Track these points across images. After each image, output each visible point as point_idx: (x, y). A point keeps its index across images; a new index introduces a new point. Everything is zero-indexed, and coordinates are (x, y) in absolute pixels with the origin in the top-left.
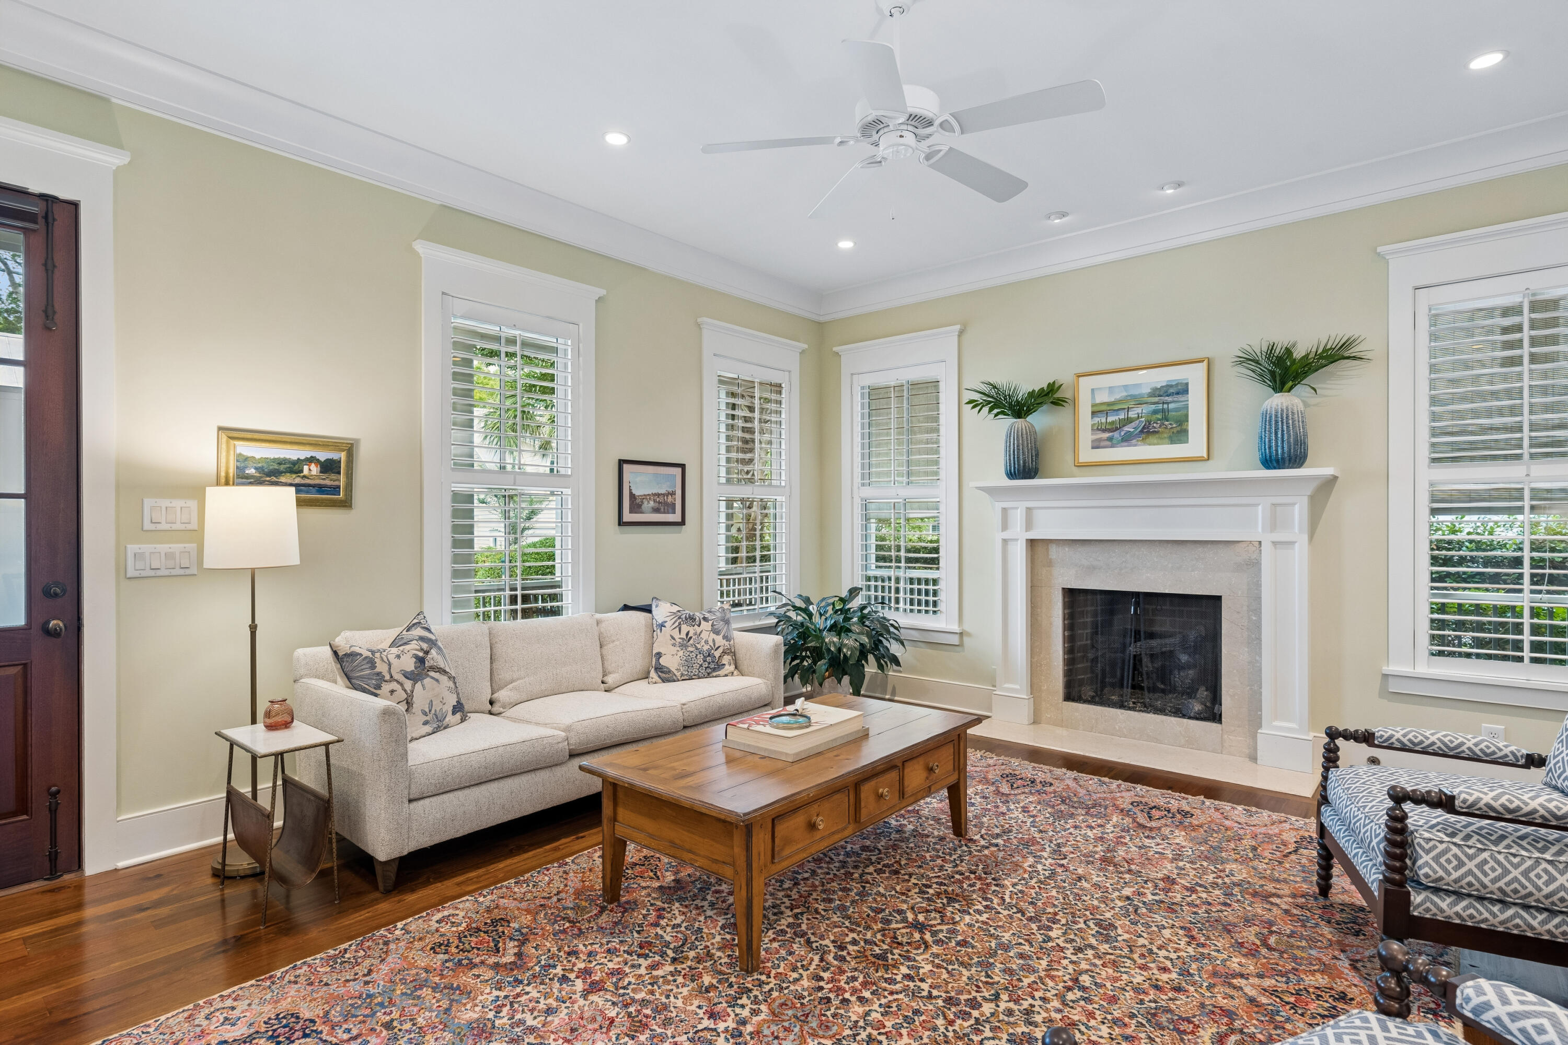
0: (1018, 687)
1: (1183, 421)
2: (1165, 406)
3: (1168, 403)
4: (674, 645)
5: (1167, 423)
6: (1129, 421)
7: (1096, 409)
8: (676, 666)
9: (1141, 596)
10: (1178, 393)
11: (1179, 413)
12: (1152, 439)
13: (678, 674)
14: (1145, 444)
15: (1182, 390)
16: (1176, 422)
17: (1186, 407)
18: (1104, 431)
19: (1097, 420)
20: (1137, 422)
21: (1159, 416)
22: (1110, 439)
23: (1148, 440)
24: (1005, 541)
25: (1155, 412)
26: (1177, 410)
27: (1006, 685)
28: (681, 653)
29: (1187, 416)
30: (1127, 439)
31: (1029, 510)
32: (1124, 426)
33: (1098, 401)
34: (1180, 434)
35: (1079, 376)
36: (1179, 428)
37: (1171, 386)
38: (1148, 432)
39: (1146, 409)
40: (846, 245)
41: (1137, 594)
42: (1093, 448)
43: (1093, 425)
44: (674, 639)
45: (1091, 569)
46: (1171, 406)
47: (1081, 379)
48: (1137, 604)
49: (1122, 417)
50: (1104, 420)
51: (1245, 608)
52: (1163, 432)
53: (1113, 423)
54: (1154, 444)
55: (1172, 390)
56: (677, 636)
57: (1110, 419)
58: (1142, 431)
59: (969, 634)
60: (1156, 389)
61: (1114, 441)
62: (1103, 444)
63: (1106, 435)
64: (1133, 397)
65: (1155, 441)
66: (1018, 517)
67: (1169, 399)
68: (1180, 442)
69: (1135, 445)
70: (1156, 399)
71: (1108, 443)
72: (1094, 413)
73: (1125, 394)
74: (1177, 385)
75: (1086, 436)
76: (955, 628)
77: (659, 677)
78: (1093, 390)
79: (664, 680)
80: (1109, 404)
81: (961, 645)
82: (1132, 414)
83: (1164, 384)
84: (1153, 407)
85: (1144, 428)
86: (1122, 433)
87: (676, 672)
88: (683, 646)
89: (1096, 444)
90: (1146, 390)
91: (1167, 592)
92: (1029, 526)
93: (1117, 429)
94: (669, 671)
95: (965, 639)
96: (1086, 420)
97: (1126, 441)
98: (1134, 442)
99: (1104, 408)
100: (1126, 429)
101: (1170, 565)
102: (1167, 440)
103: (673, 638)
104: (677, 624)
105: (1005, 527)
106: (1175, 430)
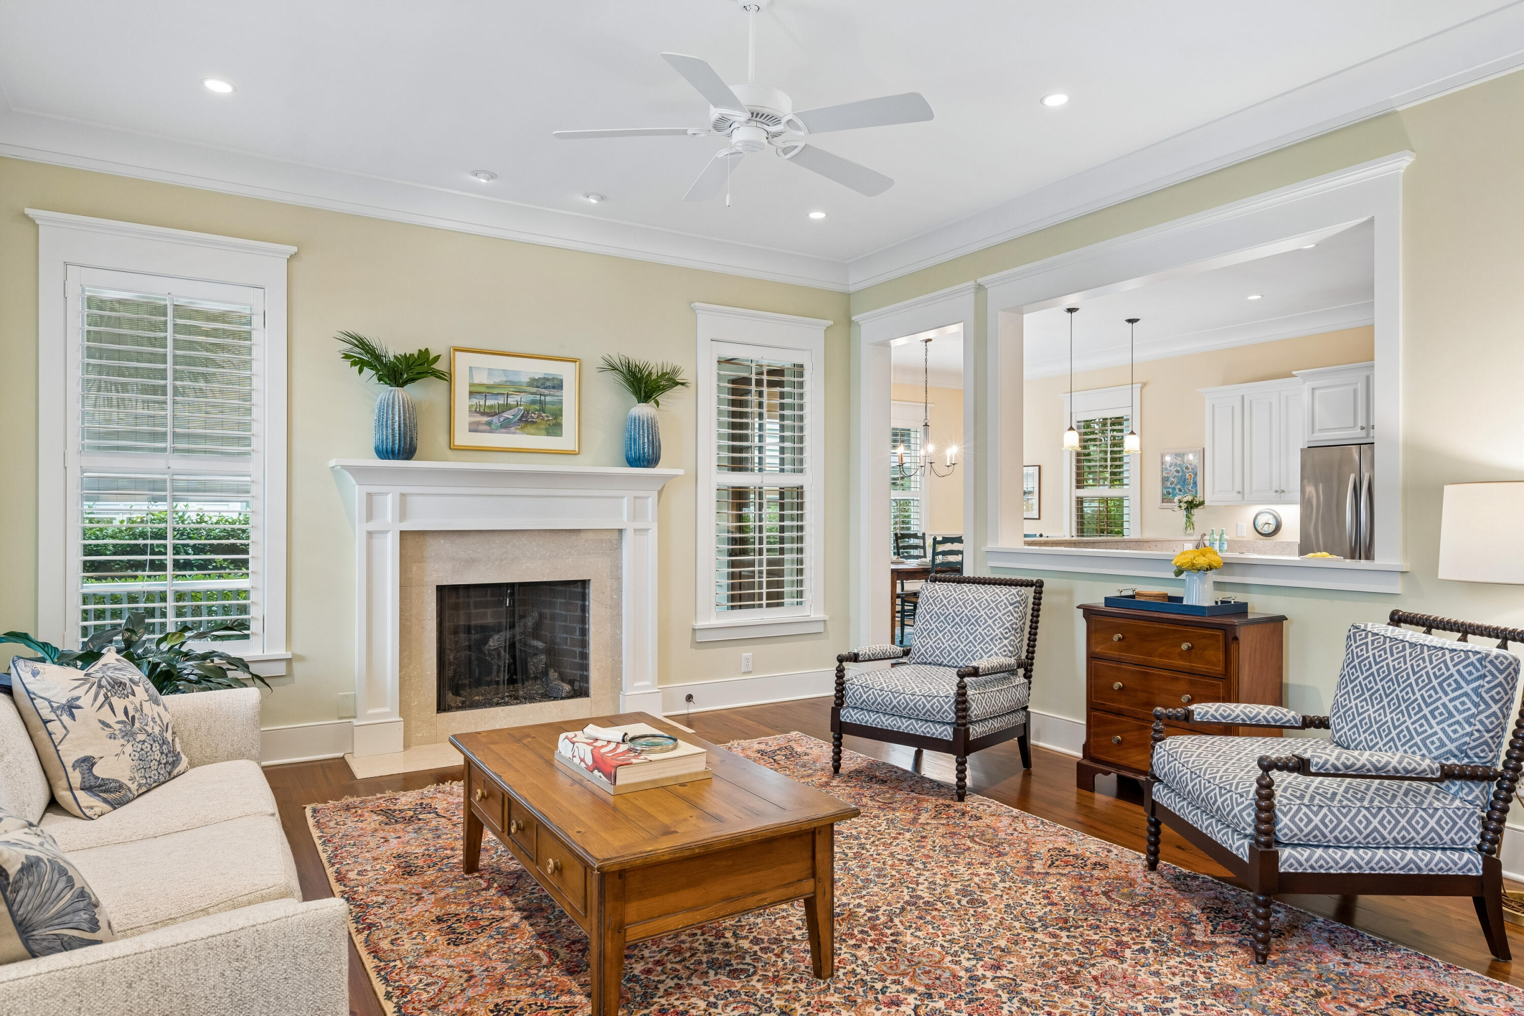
0: (387, 710)
1: (558, 414)
2: (543, 398)
3: (545, 396)
4: (113, 737)
5: (544, 415)
6: (508, 407)
7: (474, 389)
8: (128, 774)
9: (516, 588)
10: (554, 388)
11: (554, 407)
12: (530, 429)
13: (134, 787)
14: (523, 433)
15: (557, 385)
16: (552, 415)
17: (561, 402)
18: (483, 414)
19: (474, 401)
20: (516, 409)
21: (537, 407)
22: (489, 424)
23: (526, 430)
24: (370, 534)
25: (533, 402)
26: (553, 403)
27: (370, 712)
28: (129, 749)
29: (561, 410)
30: (506, 426)
31: (403, 495)
32: (503, 412)
33: (476, 381)
34: (554, 427)
35: (456, 350)
36: (554, 422)
37: (548, 380)
38: (527, 421)
39: (526, 398)
40: (218, 86)
41: (512, 585)
42: (470, 431)
43: (470, 406)
44: (108, 726)
45: (471, 562)
46: (548, 399)
47: (457, 353)
48: (512, 595)
49: (501, 402)
50: (482, 402)
51: (609, 589)
52: (540, 423)
53: (491, 407)
54: (532, 434)
55: (548, 384)
56: (111, 720)
57: (489, 403)
58: (520, 420)
59: (301, 658)
60: (533, 380)
61: (493, 426)
62: (481, 427)
63: (485, 419)
64: (513, 383)
65: (533, 431)
66: (389, 503)
67: (546, 392)
68: (556, 435)
69: (514, 433)
70: (534, 390)
71: (486, 427)
72: (471, 394)
73: (505, 379)
74: (553, 379)
75: (463, 417)
76: (281, 652)
77: (105, 801)
78: (471, 368)
79: (116, 805)
80: (488, 386)
81: (289, 674)
82: (512, 401)
83: (542, 376)
84: (531, 397)
85: (522, 416)
86: (502, 419)
87: (129, 784)
88: (129, 735)
89: (474, 427)
90: (525, 379)
91: (545, 580)
92: (403, 514)
93: (495, 414)
94: (121, 787)
95: (296, 666)
96: (462, 402)
97: (506, 427)
98: (513, 429)
99: (483, 389)
100: (506, 415)
101: (548, 554)
102: (543, 432)
103: (106, 725)
104: (101, 698)
105: (370, 517)
106: (551, 423)
